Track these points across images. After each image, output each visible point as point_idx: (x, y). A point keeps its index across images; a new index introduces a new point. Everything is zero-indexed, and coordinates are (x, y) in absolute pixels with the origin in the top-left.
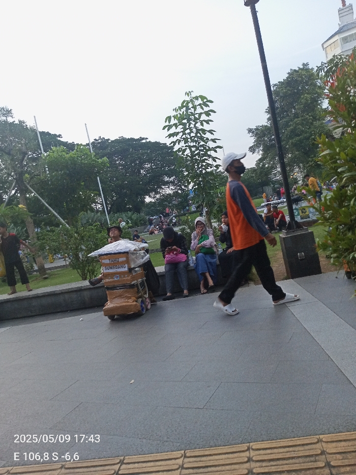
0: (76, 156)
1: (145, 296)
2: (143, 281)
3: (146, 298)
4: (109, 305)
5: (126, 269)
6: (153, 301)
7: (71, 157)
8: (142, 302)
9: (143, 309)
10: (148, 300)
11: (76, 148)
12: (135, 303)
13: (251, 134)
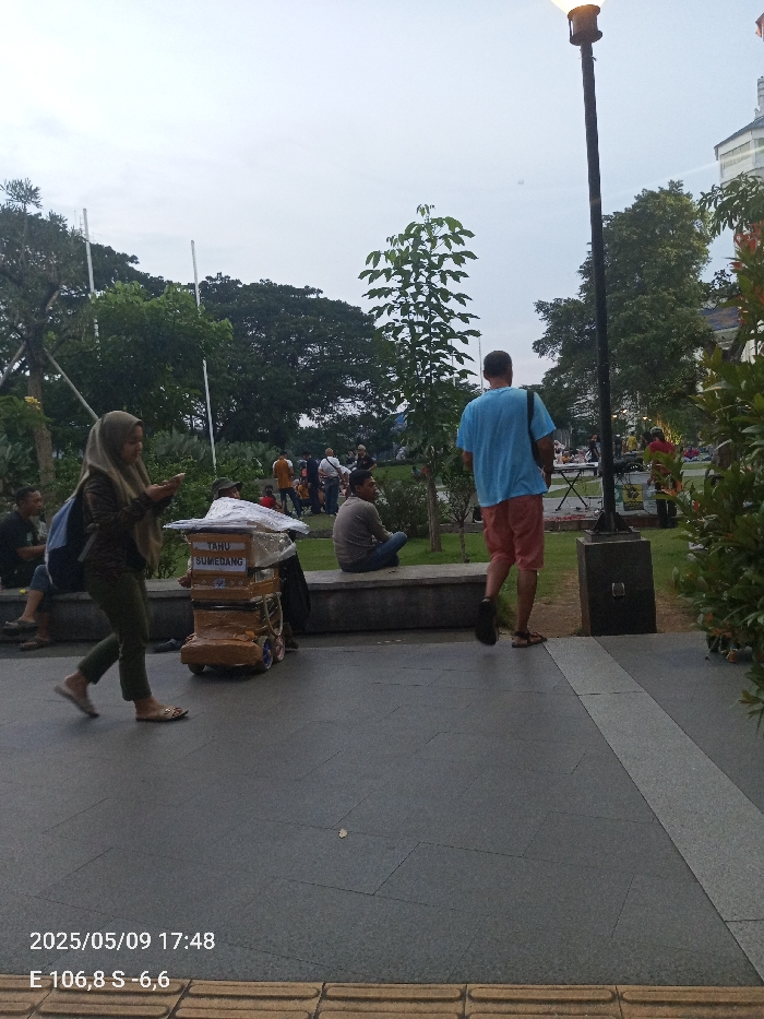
0: (163, 308)
1: (275, 631)
2: (274, 599)
3: (277, 637)
4: (196, 641)
5: (242, 569)
6: (290, 645)
7: (152, 307)
8: (269, 644)
9: (266, 660)
10: (280, 641)
11: (166, 290)
12: (253, 644)
13: (542, 313)
